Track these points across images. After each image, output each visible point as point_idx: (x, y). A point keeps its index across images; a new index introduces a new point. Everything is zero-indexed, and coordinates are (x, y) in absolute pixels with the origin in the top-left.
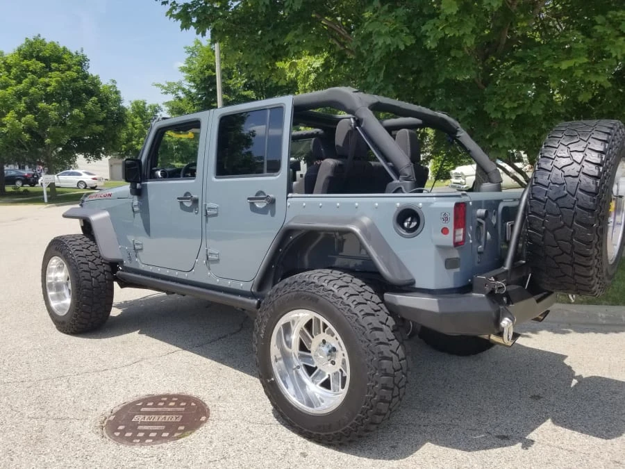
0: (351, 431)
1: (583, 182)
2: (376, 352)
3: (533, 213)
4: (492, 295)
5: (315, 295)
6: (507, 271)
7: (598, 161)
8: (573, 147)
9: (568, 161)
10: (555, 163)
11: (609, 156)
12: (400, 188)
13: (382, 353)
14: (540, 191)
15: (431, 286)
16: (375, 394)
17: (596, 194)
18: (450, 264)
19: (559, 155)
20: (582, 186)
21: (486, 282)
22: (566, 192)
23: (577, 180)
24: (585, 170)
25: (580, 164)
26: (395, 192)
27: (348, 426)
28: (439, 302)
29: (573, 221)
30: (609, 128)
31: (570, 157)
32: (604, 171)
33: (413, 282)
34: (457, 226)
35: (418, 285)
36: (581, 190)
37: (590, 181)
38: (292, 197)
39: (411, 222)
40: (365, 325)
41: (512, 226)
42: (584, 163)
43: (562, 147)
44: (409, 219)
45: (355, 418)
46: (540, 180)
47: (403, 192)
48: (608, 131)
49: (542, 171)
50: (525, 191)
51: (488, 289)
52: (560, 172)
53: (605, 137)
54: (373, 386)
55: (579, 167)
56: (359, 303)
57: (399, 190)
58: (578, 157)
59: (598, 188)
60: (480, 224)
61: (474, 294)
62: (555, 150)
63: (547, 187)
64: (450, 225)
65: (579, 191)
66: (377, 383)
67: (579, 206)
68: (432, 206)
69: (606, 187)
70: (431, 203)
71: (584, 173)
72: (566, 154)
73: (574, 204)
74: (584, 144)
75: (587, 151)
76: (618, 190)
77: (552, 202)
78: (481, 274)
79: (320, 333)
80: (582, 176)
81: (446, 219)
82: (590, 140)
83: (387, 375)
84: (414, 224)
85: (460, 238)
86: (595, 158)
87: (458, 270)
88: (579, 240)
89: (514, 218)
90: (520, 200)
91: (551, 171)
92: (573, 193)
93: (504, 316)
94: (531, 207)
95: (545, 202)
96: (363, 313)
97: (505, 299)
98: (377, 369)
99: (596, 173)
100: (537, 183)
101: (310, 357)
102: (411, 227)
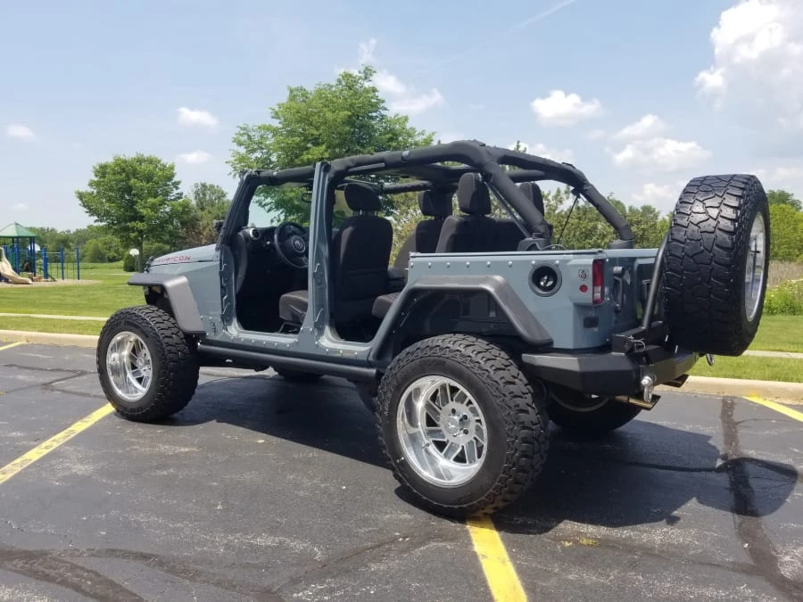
0: (495, 496)
1: (720, 238)
2: (512, 405)
3: (671, 270)
4: (632, 355)
5: (441, 359)
6: (644, 331)
7: (734, 216)
8: (708, 203)
9: (703, 217)
10: (691, 219)
11: (745, 211)
12: (535, 245)
13: (518, 405)
14: (677, 247)
15: (570, 346)
16: (516, 450)
17: (732, 249)
18: (589, 323)
19: (694, 210)
20: (718, 241)
21: (625, 340)
22: (702, 248)
23: (713, 236)
24: (721, 226)
25: (715, 220)
26: (528, 250)
27: (491, 490)
28: (580, 361)
29: (710, 277)
30: (743, 183)
31: (706, 213)
32: (740, 226)
33: (551, 343)
34: (595, 284)
35: (556, 345)
36: (717, 245)
37: (726, 236)
38: (414, 257)
39: (548, 281)
40: (498, 380)
41: (649, 285)
42: (720, 219)
43: (697, 203)
44: (546, 278)
45: (498, 480)
46: (676, 237)
47: (538, 250)
48: (743, 186)
49: (677, 227)
50: (659, 251)
51: (627, 347)
52: (697, 228)
53: (739, 193)
54: (514, 442)
55: (714, 223)
56: (489, 360)
57: (532, 247)
58: (714, 213)
59: (733, 244)
60: (617, 282)
61: (613, 353)
62: (690, 206)
63: (684, 243)
64: (589, 283)
65: (715, 247)
66: (516, 437)
67: (716, 262)
68: (570, 263)
69: (743, 242)
70: (568, 261)
71: (720, 229)
72: (702, 210)
73: (711, 260)
74: (719, 200)
75: (723, 207)
76: (756, 246)
77: (689, 259)
78: (620, 333)
79: (448, 402)
80: (718, 232)
81: (584, 276)
82: (725, 196)
83: (524, 428)
84: (550, 283)
85: (598, 295)
86: (729, 213)
87: (596, 329)
88: (717, 296)
89: (651, 277)
90: (656, 257)
91: (687, 227)
92: (709, 249)
93: (644, 376)
94: (668, 263)
95: (682, 258)
96: (493, 368)
97: (644, 359)
98: (514, 423)
99: (732, 228)
100: (674, 240)
101: (440, 431)
102: (548, 285)
